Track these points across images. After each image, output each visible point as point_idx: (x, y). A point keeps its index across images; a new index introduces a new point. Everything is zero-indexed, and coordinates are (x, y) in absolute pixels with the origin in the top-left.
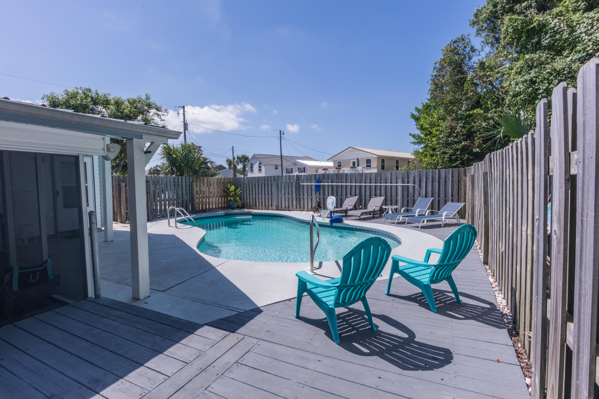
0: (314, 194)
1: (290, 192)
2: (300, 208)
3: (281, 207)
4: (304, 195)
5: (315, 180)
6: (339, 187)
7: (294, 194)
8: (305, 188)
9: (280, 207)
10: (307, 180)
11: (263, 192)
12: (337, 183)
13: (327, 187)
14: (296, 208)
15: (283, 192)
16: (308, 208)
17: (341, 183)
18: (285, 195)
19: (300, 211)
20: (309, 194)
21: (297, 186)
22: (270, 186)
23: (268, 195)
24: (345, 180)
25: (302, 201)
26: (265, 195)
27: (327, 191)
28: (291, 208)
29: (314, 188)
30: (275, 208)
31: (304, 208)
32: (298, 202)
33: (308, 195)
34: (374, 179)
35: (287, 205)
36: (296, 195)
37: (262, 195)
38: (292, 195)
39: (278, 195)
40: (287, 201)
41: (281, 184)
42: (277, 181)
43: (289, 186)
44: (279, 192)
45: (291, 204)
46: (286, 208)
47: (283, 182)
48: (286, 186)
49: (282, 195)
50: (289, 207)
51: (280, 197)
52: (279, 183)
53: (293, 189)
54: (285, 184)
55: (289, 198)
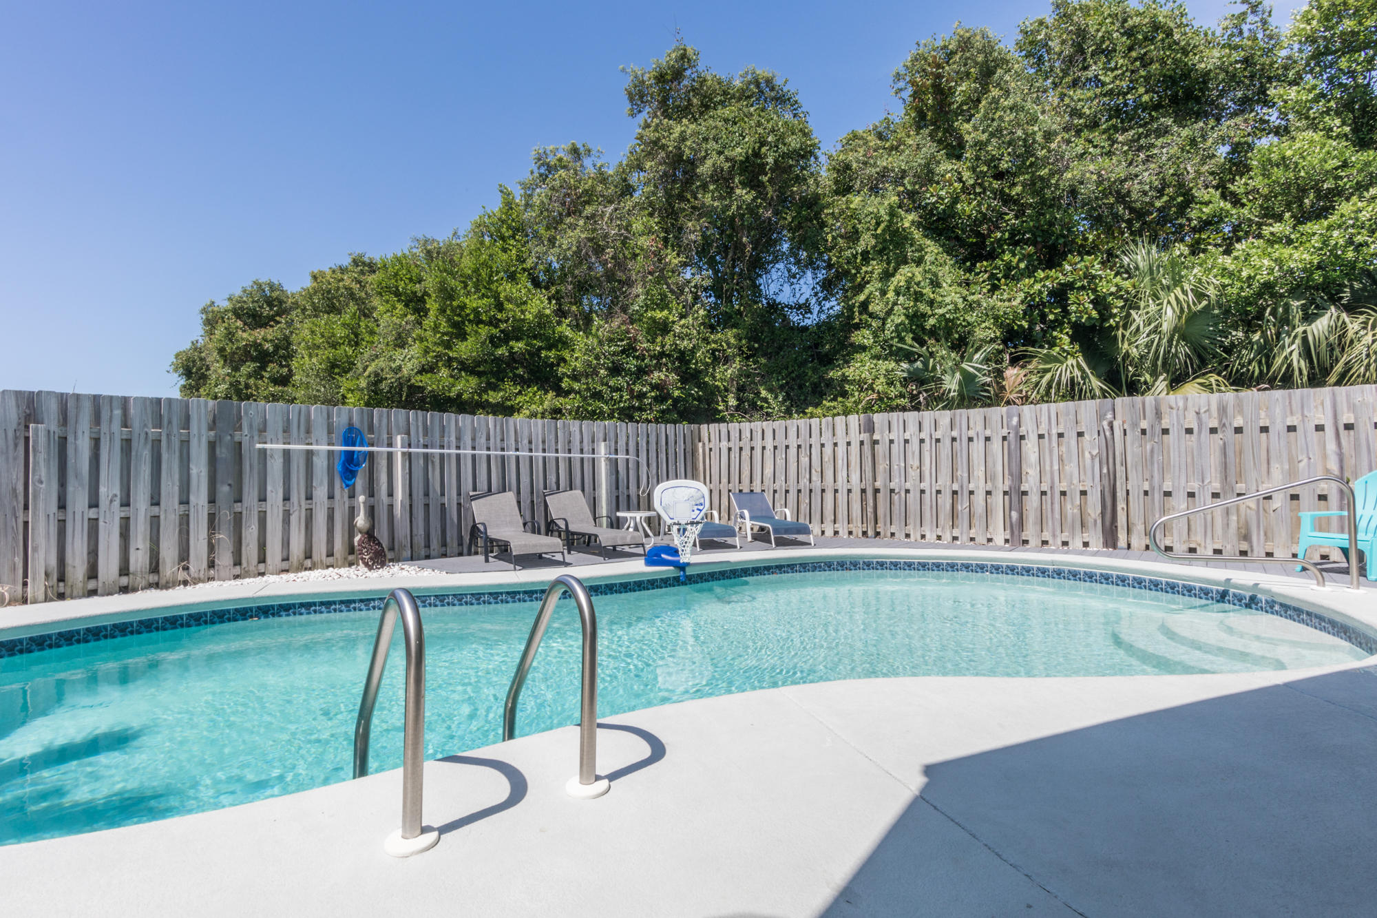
0: (321, 492)
1: (170, 487)
2: (238, 562)
3: (93, 573)
4: (263, 499)
5: (330, 432)
6: (433, 462)
7: (200, 498)
8: (275, 467)
9: (77, 571)
10: (286, 430)
12: (426, 446)
13: (384, 463)
14: (211, 565)
15: (109, 488)
16: (286, 559)
17: (442, 447)
18: (126, 503)
19: (236, 577)
20: (297, 494)
21: (223, 453)
24: (453, 439)
25: (251, 533)
27: (383, 478)
28: (169, 566)
29: (320, 464)
30: (37, 586)
31: (262, 559)
32: (223, 536)
33: (286, 498)
34: (540, 440)
35: (139, 559)
36: (212, 501)
38: (185, 501)
39: (62, 506)
40: (140, 538)
41: (96, 443)
42: (54, 427)
43: (165, 456)
44: (70, 489)
45: (169, 551)
46: (127, 575)
47: (112, 434)
48: (143, 455)
49: (94, 504)
50: (155, 568)
51: (78, 517)
52: (70, 439)
53: (194, 471)
54: (127, 444)
55: (155, 522)
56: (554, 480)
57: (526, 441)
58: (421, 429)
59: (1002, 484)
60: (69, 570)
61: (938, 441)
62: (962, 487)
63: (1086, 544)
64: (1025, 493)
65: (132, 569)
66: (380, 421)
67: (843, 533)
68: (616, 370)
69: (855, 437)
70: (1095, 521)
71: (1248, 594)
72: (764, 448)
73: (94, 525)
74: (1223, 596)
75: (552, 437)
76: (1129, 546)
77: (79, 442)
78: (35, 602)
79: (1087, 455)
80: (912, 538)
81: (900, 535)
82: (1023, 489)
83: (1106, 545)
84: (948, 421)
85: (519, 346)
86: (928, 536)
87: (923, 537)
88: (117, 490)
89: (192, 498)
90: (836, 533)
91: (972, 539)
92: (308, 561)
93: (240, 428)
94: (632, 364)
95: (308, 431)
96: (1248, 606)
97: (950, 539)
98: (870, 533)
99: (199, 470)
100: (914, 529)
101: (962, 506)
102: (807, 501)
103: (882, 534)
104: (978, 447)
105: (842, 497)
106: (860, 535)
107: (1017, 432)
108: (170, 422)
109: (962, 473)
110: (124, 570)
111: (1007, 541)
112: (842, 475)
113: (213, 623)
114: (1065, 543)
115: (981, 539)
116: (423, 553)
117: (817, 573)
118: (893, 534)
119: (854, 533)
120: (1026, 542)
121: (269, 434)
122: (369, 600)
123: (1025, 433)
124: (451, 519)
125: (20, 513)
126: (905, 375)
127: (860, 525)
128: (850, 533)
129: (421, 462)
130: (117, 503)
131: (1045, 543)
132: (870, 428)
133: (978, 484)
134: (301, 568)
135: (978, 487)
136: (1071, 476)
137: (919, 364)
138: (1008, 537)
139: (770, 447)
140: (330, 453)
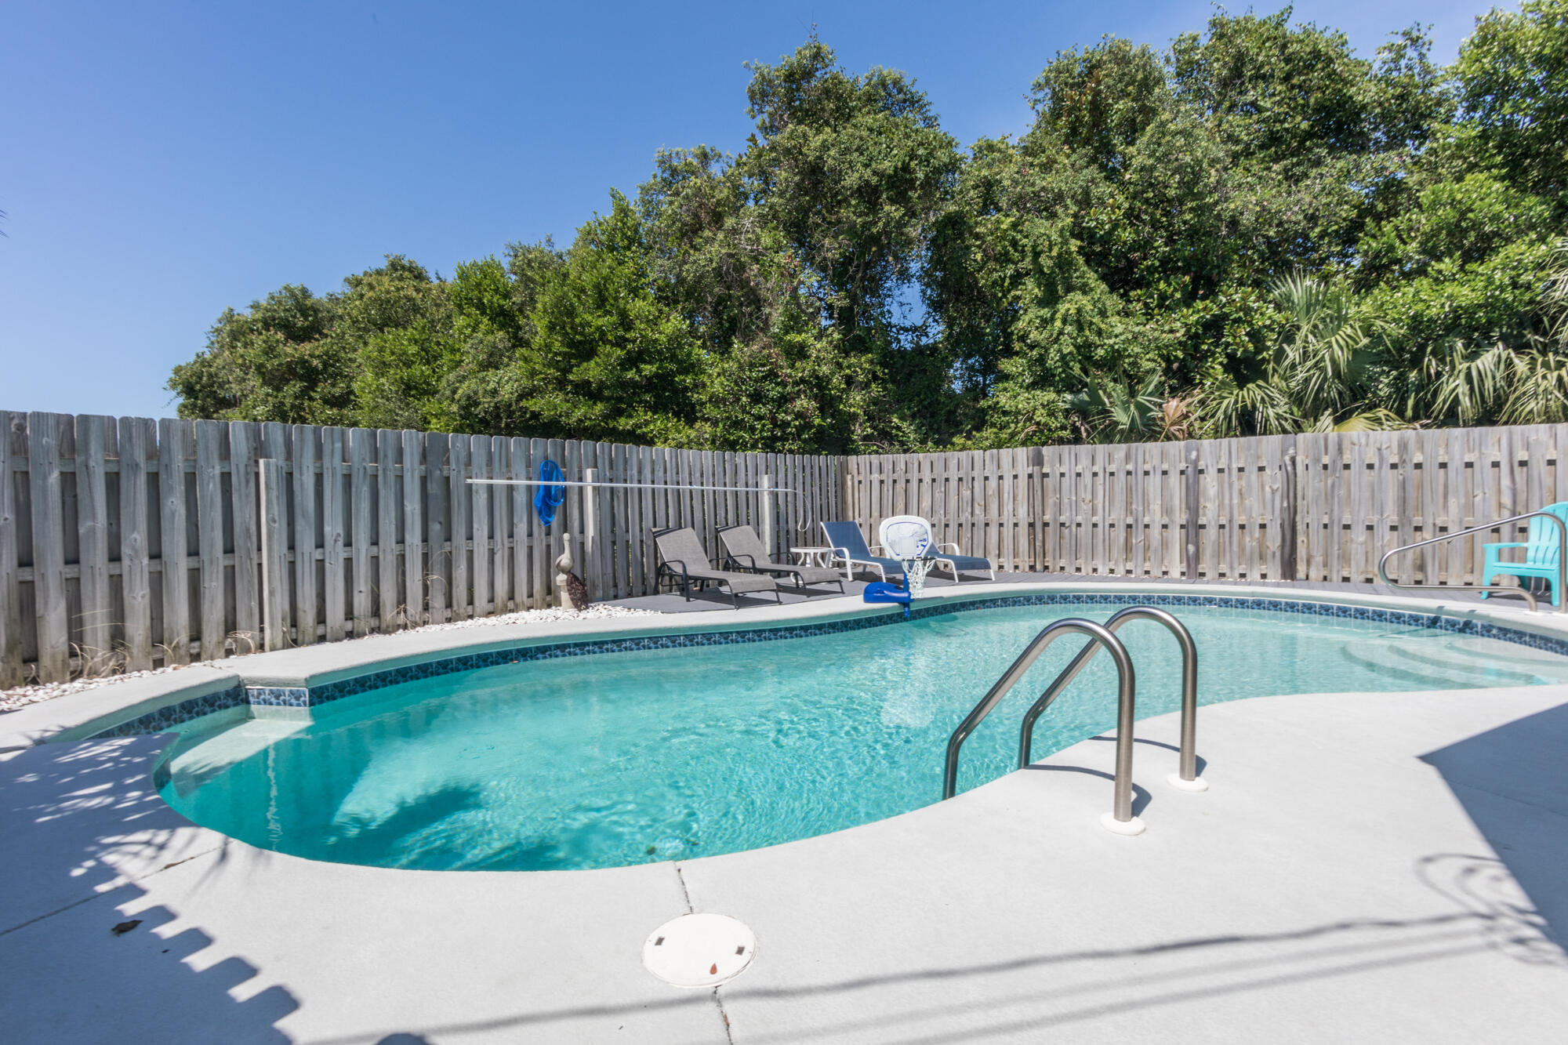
0: (521, 529)
1: (388, 527)
3: (321, 619)
4: (470, 538)
5: (528, 465)
6: (618, 497)
7: (414, 537)
8: (481, 501)
9: (308, 617)
10: (490, 462)
11: (136, 538)
12: (611, 481)
13: (575, 498)
14: (426, 607)
15: (333, 528)
16: (491, 600)
17: (625, 481)
18: (348, 544)
19: (449, 620)
20: (501, 533)
21: (434, 488)
22: (210, 489)
23: (193, 552)
24: (635, 472)
26: (156, 555)
27: (575, 512)
28: (389, 613)
29: (521, 499)
32: (436, 577)
33: (491, 537)
34: (711, 473)
35: (362, 603)
36: (425, 540)
37: (115, 557)
38: (401, 541)
39: (292, 547)
40: (362, 581)
41: (319, 478)
42: (281, 462)
43: (382, 493)
44: (298, 528)
45: (388, 595)
46: (352, 619)
47: (334, 469)
48: (362, 492)
49: (320, 545)
50: (376, 612)
51: (306, 558)
52: (296, 475)
53: (408, 508)
54: (348, 478)
55: (375, 561)
56: (723, 515)
57: (698, 475)
58: (607, 462)
59: (1180, 517)
60: (300, 614)
61: (1112, 474)
62: (1137, 521)
63: (1264, 576)
64: (1203, 527)
65: (356, 613)
66: (571, 453)
67: (1009, 568)
68: (757, 397)
69: (1023, 469)
70: (1274, 553)
71: (1462, 620)
72: (920, 481)
73: (321, 565)
74: (1434, 622)
75: (721, 469)
76: (1307, 578)
77: (304, 478)
78: (273, 649)
79: (1267, 489)
80: (1083, 573)
81: (1070, 570)
82: (1200, 522)
83: (1284, 576)
84: (1122, 454)
85: (648, 369)
86: (1100, 570)
87: (1095, 570)
88: (340, 530)
89: (407, 537)
90: (1001, 567)
91: (1147, 572)
92: (511, 604)
93: (448, 462)
94: (774, 392)
95: (508, 465)
96: (1462, 631)
97: (1123, 572)
98: (1039, 567)
99: (413, 507)
100: (1086, 562)
101: (1138, 539)
102: (969, 535)
103: (1051, 568)
104: (1155, 480)
105: (1008, 531)
106: (1027, 569)
107: (1196, 466)
108: (385, 456)
109: (1137, 506)
110: (349, 615)
111: (1183, 574)
112: (1008, 507)
113: (478, 667)
114: (1243, 576)
115: (1156, 572)
116: (612, 593)
117: (1017, 607)
118: (1062, 568)
119: (1021, 567)
120: (1203, 575)
121: (475, 469)
122: (620, 641)
123: (1203, 467)
124: (635, 556)
125: (254, 555)
126: (1067, 406)
127: (1027, 559)
128: (1016, 567)
129: (608, 496)
130: (341, 543)
131: (1222, 575)
132: (1038, 461)
133: (1155, 517)
134: (506, 610)
135: (1153, 521)
136: (1251, 509)
137: (1084, 397)
138: (1184, 570)
139: (927, 480)
140: (529, 488)
